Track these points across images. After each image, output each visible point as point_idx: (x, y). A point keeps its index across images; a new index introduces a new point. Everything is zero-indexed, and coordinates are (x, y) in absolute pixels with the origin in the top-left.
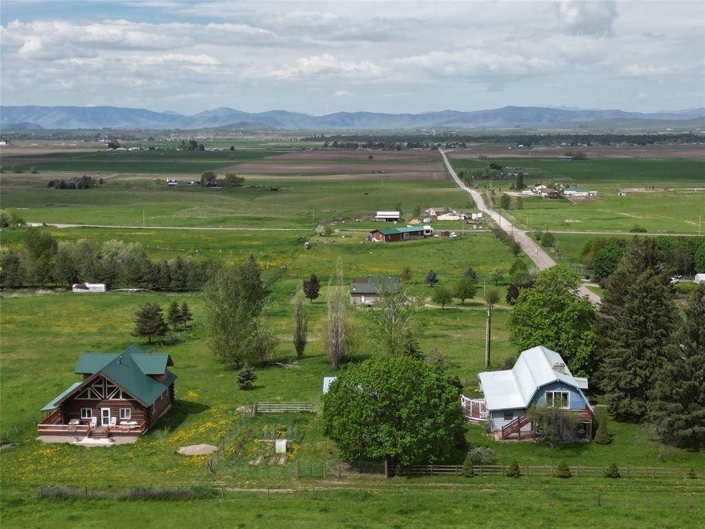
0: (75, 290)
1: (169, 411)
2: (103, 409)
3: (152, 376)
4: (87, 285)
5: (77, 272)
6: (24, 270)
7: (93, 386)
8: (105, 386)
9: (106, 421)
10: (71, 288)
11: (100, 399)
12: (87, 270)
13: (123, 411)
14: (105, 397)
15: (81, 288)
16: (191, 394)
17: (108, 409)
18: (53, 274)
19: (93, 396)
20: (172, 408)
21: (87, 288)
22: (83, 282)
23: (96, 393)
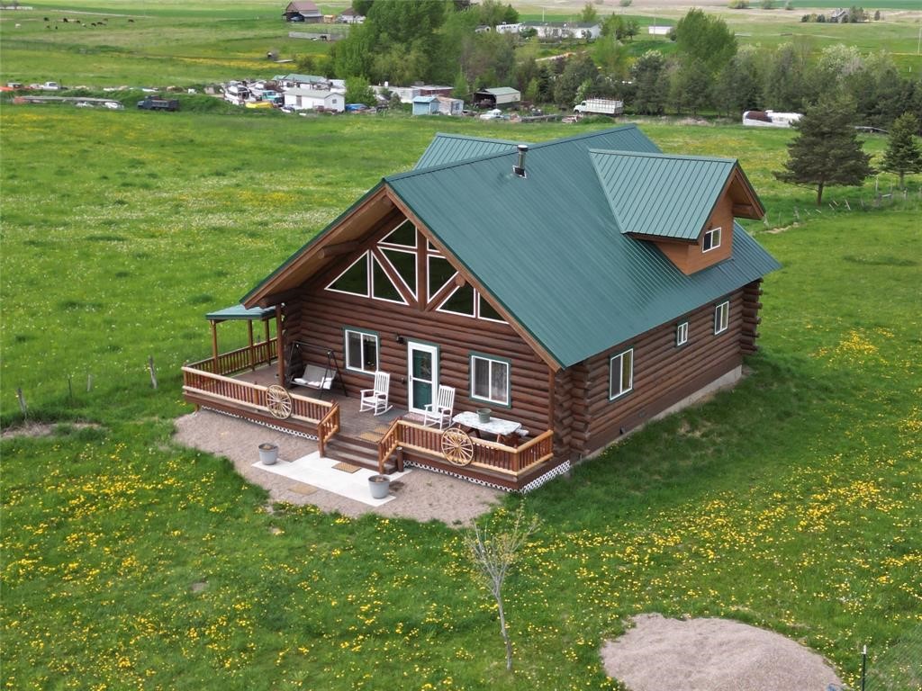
0: (747, 122)
1: (721, 395)
2: (413, 346)
3: (651, 245)
4: (770, 113)
5: (756, 90)
6: (668, 84)
7: (382, 245)
8: (422, 252)
9: (423, 398)
10: (740, 120)
11: (406, 303)
12: (773, 85)
13: (481, 366)
14: (422, 297)
15: (759, 118)
16: (855, 341)
17: (432, 350)
18: (713, 90)
19: (384, 288)
20: (742, 385)
21: (769, 120)
22: (764, 107)
23: (394, 276)
